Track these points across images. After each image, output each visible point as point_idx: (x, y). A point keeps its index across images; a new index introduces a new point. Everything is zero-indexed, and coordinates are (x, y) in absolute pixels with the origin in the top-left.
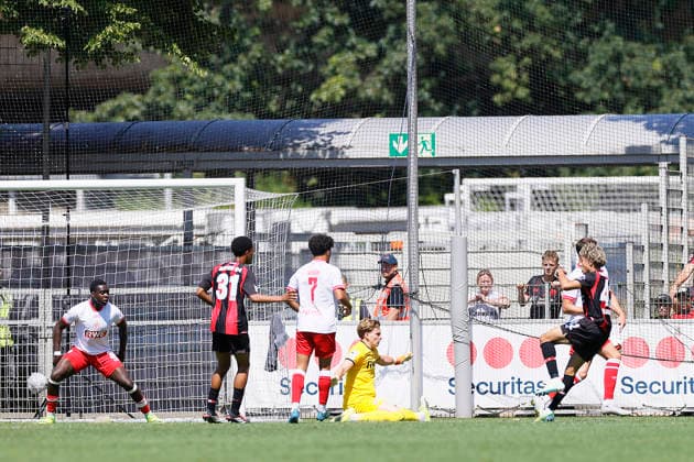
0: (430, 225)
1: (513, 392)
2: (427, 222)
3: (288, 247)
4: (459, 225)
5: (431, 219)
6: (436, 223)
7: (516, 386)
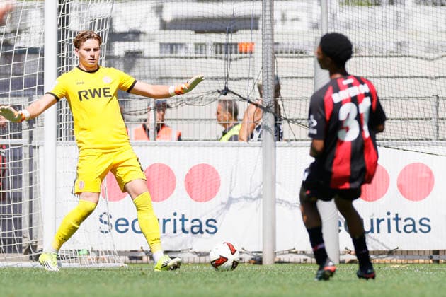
0: (288, 23)
1: (389, 231)
2: (284, 19)
3: (109, 48)
4: (324, 22)
5: (289, 15)
6: (297, 19)
7: (393, 223)
